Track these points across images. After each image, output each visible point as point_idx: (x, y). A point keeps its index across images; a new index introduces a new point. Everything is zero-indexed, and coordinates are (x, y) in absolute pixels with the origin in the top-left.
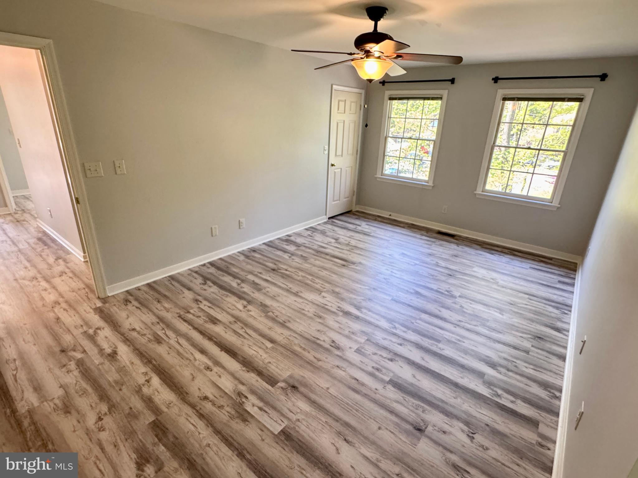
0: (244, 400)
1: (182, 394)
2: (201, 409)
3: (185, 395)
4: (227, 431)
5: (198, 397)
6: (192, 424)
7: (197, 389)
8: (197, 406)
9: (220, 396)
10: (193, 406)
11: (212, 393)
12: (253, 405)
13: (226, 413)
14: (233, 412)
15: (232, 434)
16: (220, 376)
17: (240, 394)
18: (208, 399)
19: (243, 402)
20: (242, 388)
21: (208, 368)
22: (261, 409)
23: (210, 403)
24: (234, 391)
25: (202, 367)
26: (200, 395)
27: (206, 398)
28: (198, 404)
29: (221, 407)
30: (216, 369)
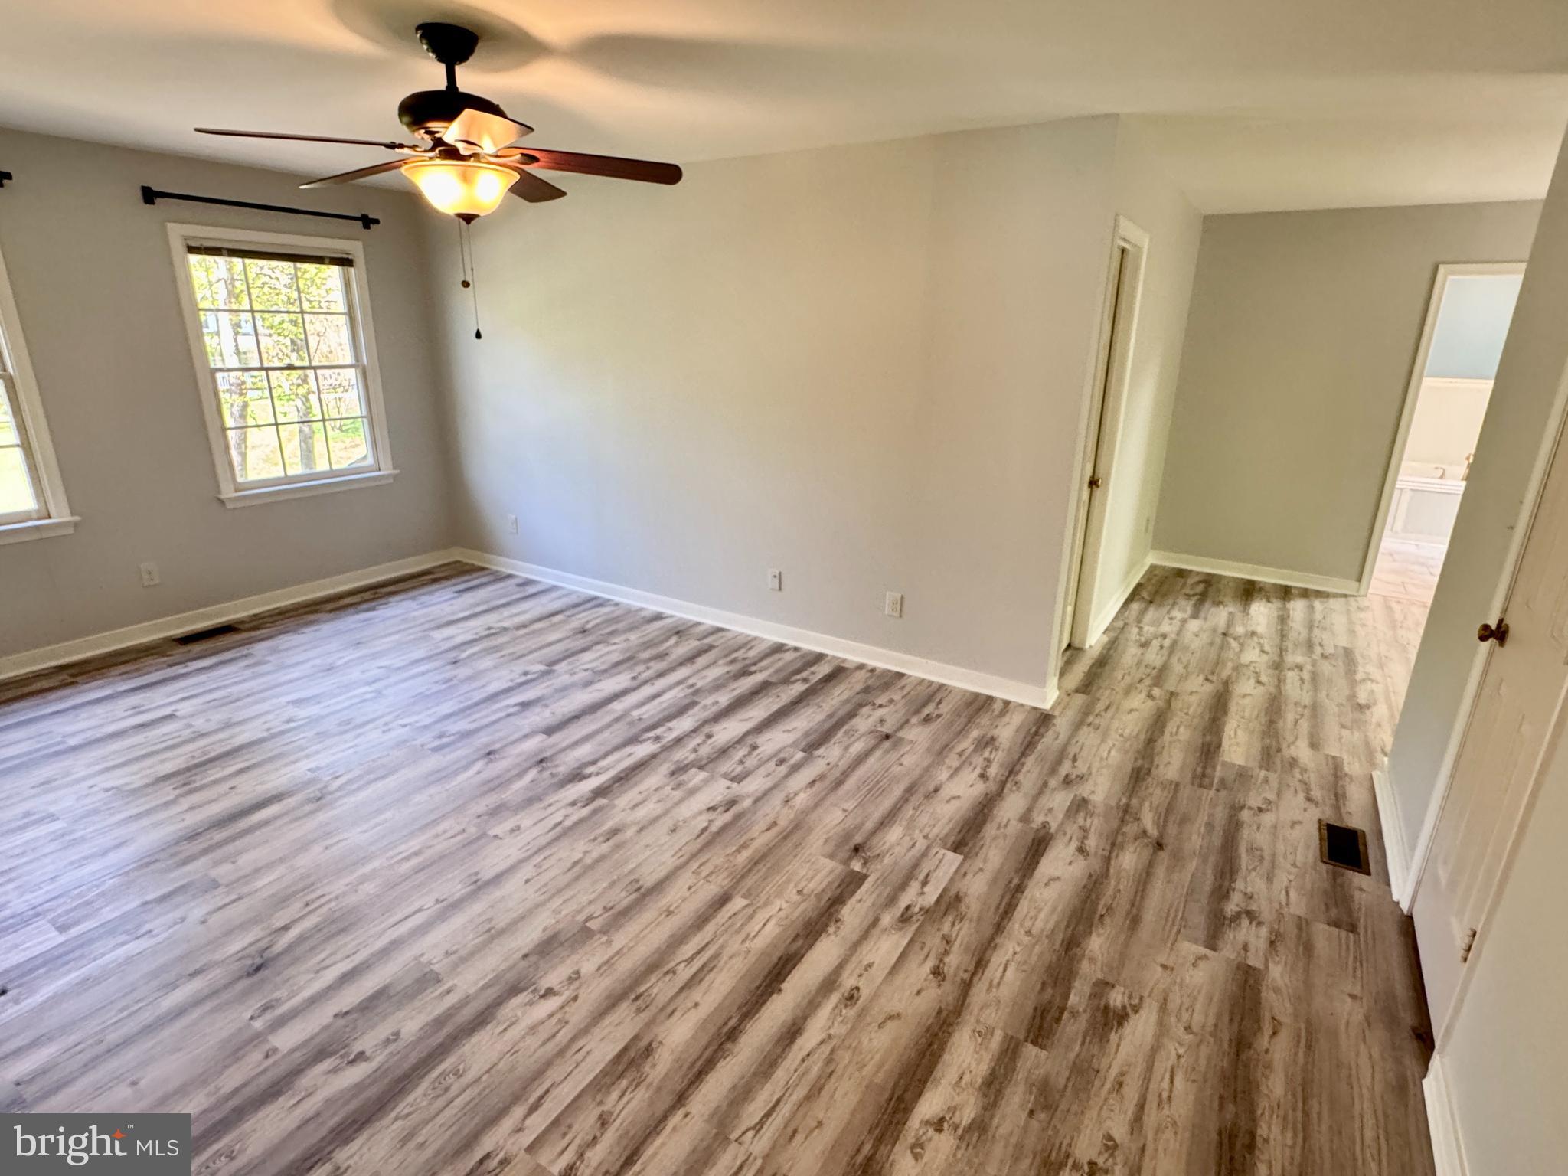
0: (916, 909)
1: (944, 1022)
2: (966, 971)
3: (944, 1014)
4: (991, 917)
5: (939, 986)
6: (1005, 971)
7: (918, 1000)
8: (962, 979)
9: (922, 948)
10: (967, 986)
11: (920, 965)
12: (922, 893)
13: (957, 927)
14: (950, 919)
15: (992, 909)
16: (869, 966)
17: (905, 918)
18: (938, 967)
19: (921, 909)
20: (887, 919)
21: (851, 998)
22: (925, 883)
23: (947, 960)
24: (900, 929)
25: (851, 1013)
26: (934, 984)
27: (937, 972)
28: (958, 979)
29: (948, 941)
30: (848, 981)
